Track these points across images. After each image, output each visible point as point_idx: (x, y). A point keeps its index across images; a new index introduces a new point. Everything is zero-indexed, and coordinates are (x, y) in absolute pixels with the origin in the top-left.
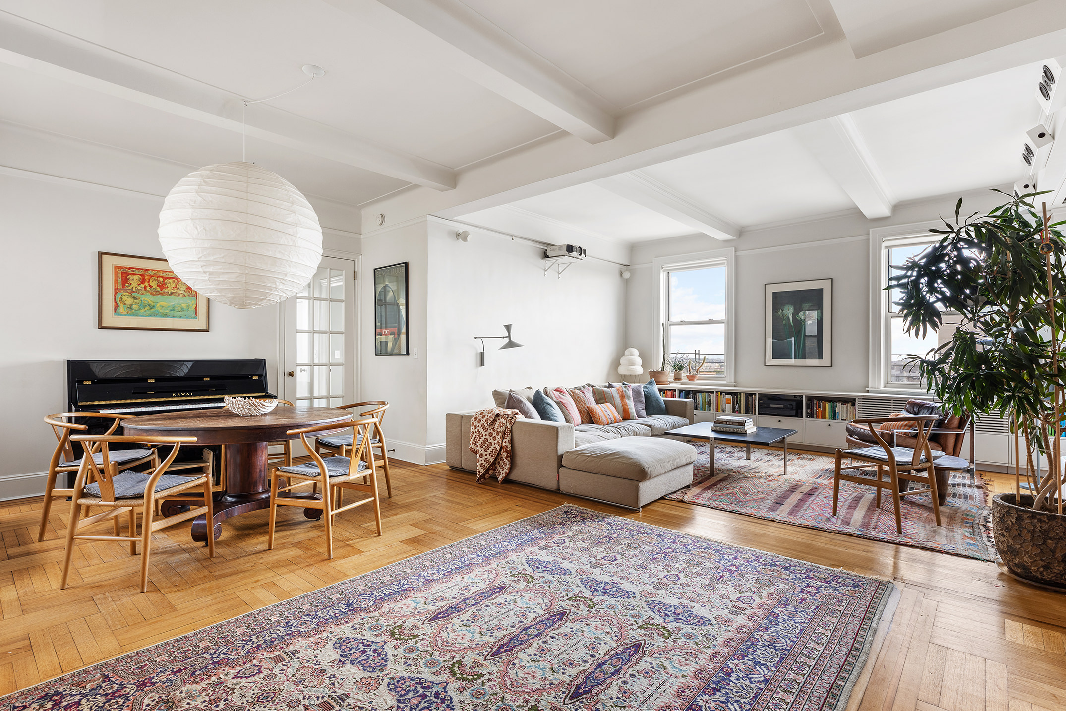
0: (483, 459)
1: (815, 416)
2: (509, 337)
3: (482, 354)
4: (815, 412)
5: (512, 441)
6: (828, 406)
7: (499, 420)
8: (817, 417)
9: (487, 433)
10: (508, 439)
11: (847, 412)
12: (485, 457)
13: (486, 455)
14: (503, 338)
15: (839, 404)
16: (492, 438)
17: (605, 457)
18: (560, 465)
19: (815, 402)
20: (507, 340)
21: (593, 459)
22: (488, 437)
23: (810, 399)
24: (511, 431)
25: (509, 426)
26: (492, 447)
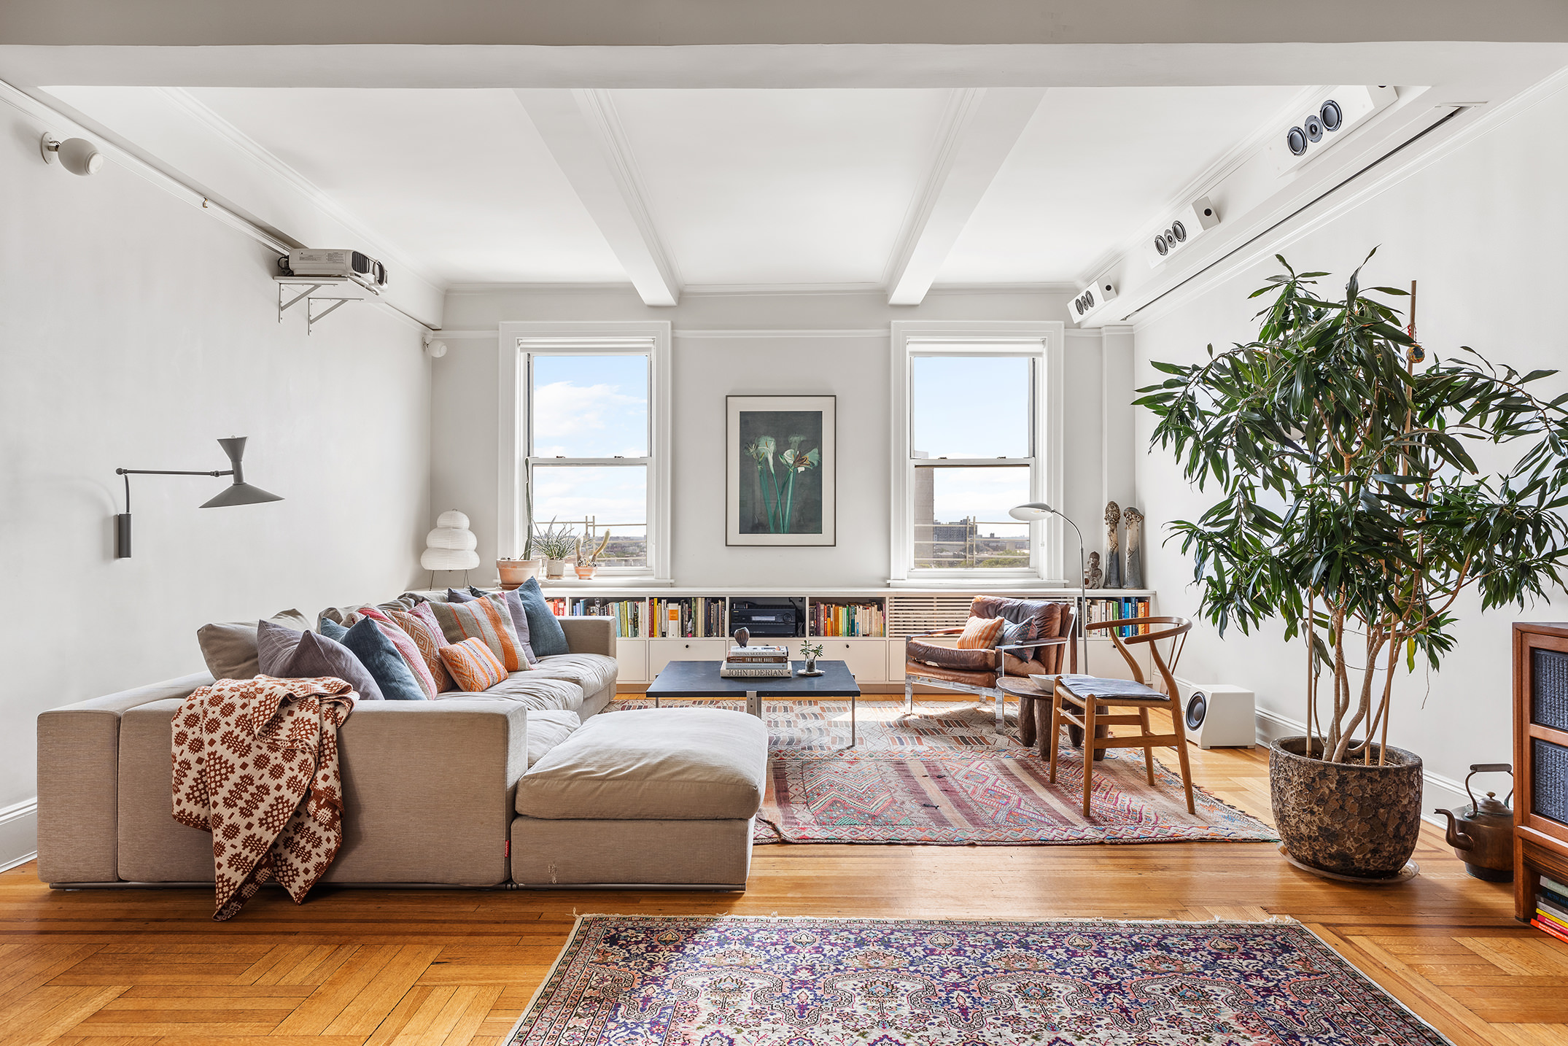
0: (238, 841)
1: (822, 632)
2: (237, 472)
3: (123, 524)
4: (822, 625)
5: (343, 773)
6: (843, 612)
7: (291, 713)
8: (825, 634)
9: (249, 759)
10: (333, 766)
11: (870, 623)
12: (244, 833)
13: (249, 826)
14: (217, 474)
15: (860, 609)
16: (266, 771)
17: (649, 774)
18: (513, 815)
19: (822, 606)
20: (229, 481)
21: (617, 784)
22: (250, 770)
23: (815, 602)
24: (339, 743)
25: (330, 728)
26: (269, 800)
